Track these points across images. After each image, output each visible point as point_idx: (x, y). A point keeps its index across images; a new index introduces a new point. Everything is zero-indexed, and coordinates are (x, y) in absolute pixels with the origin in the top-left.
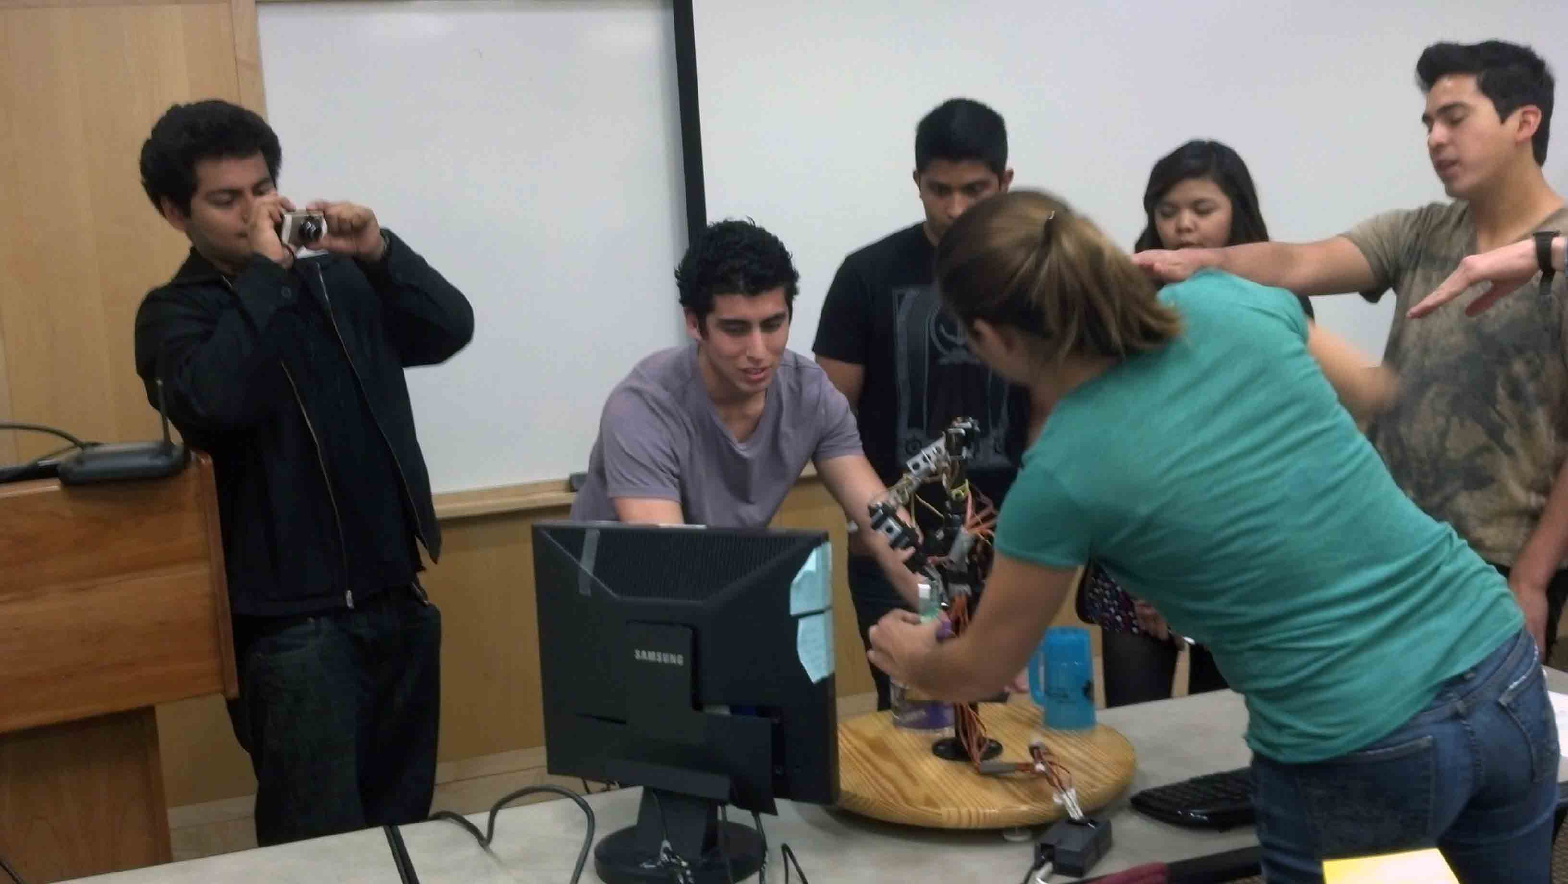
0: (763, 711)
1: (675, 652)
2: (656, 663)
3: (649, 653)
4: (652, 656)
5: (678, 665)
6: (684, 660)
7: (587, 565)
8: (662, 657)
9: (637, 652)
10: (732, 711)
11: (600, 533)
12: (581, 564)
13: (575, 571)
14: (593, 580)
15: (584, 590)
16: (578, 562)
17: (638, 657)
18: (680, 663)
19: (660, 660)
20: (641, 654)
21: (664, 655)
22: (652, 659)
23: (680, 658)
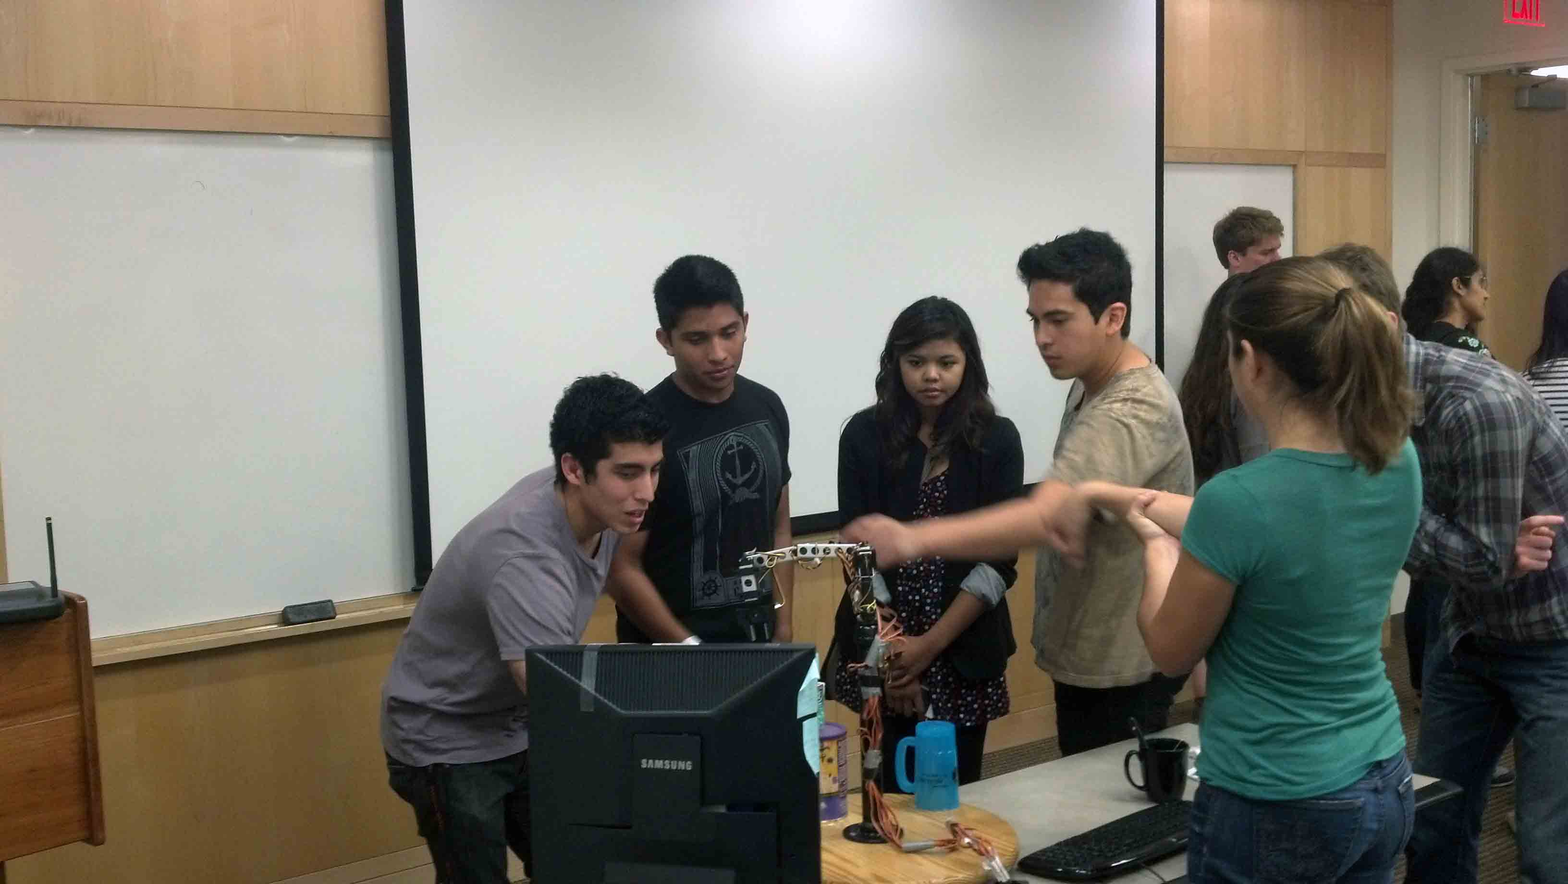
0: (759, 807)
1: (685, 759)
2: (662, 771)
3: (657, 761)
4: (659, 764)
5: (685, 770)
6: (693, 765)
7: (588, 684)
8: (670, 764)
9: (644, 761)
10: (729, 808)
11: (598, 654)
12: (582, 684)
13: (576, 691)
14: (595, 698)
15: (586, 707)
16: (577, 681)
17: (644, 766)
18: (689, 768)
19: (667, 767)
20: (647, 763)
21: (672, 762)
22: (659, 766)
23: (689, 764)
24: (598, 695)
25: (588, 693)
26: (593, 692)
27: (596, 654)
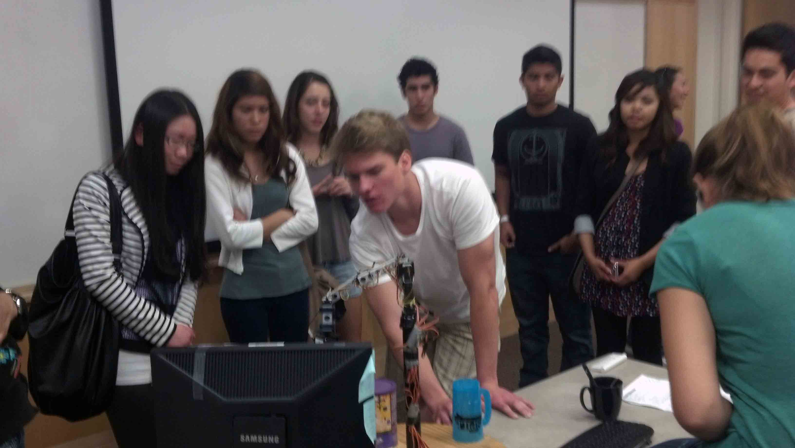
1: (273, 435)
2: (257, 444)
3: (252, 437)
4: (254, 439)
5: (274, 443)
6: (280, 439)
7: (198, 378)
8: (262, 438)
9: (242, 437)
12: (193, 379)
13: (189, 383)
14: (204, 390)
15: (197, 396)
16: (190, 376)
17: (243, 440)
18: (277, 442)
19: (260, 440)
20: (245, 438)
21: (264, 437)
22: (254, 440)
23: (277, 439)
24: (206, 387)
25: (198, 385)
26: (202, 384)
27: (205, 354)
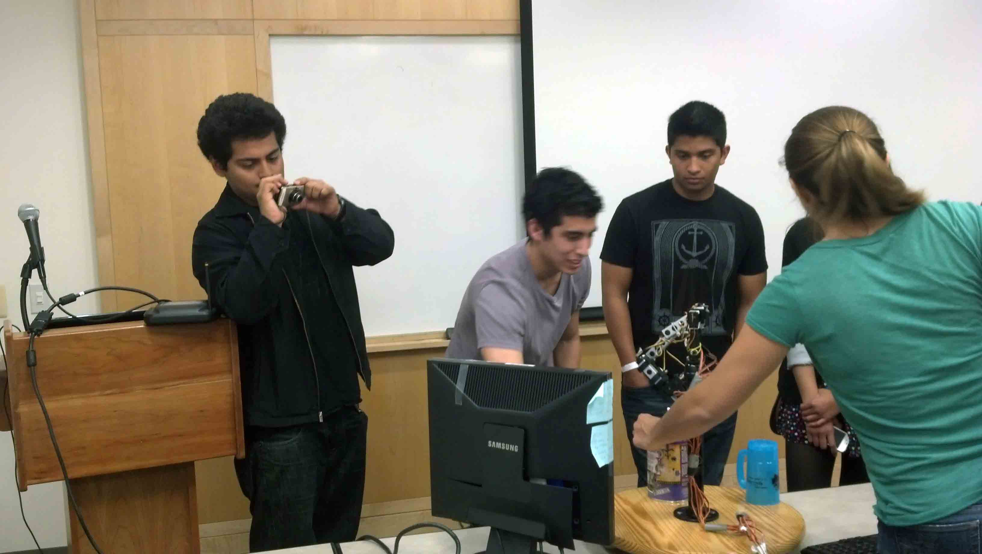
0: (567, 484)
1: (514, 444)
2: (500, 450)
3: (497, 443)
4: (499, 445)
5: (514, 451)
6: (519, 448)
7: (460, 386)
9: (490, 442)
10: (549, 482)
11: (469, 367)
12: (457, 386)
13: (453, 390)
14: (464, 397)
15: (458, 401)
16: (455, 384)
17: (490, 445)
18: (516, 450)
19: (503, 448)
20: (492, 443)
21: (506, 445)
22: (498, 447)
23: (516, 448)
24: (465, 395)
25: (460, 392)
26: (462, 392)
27: (468, 367)
